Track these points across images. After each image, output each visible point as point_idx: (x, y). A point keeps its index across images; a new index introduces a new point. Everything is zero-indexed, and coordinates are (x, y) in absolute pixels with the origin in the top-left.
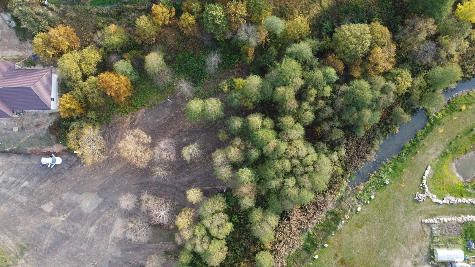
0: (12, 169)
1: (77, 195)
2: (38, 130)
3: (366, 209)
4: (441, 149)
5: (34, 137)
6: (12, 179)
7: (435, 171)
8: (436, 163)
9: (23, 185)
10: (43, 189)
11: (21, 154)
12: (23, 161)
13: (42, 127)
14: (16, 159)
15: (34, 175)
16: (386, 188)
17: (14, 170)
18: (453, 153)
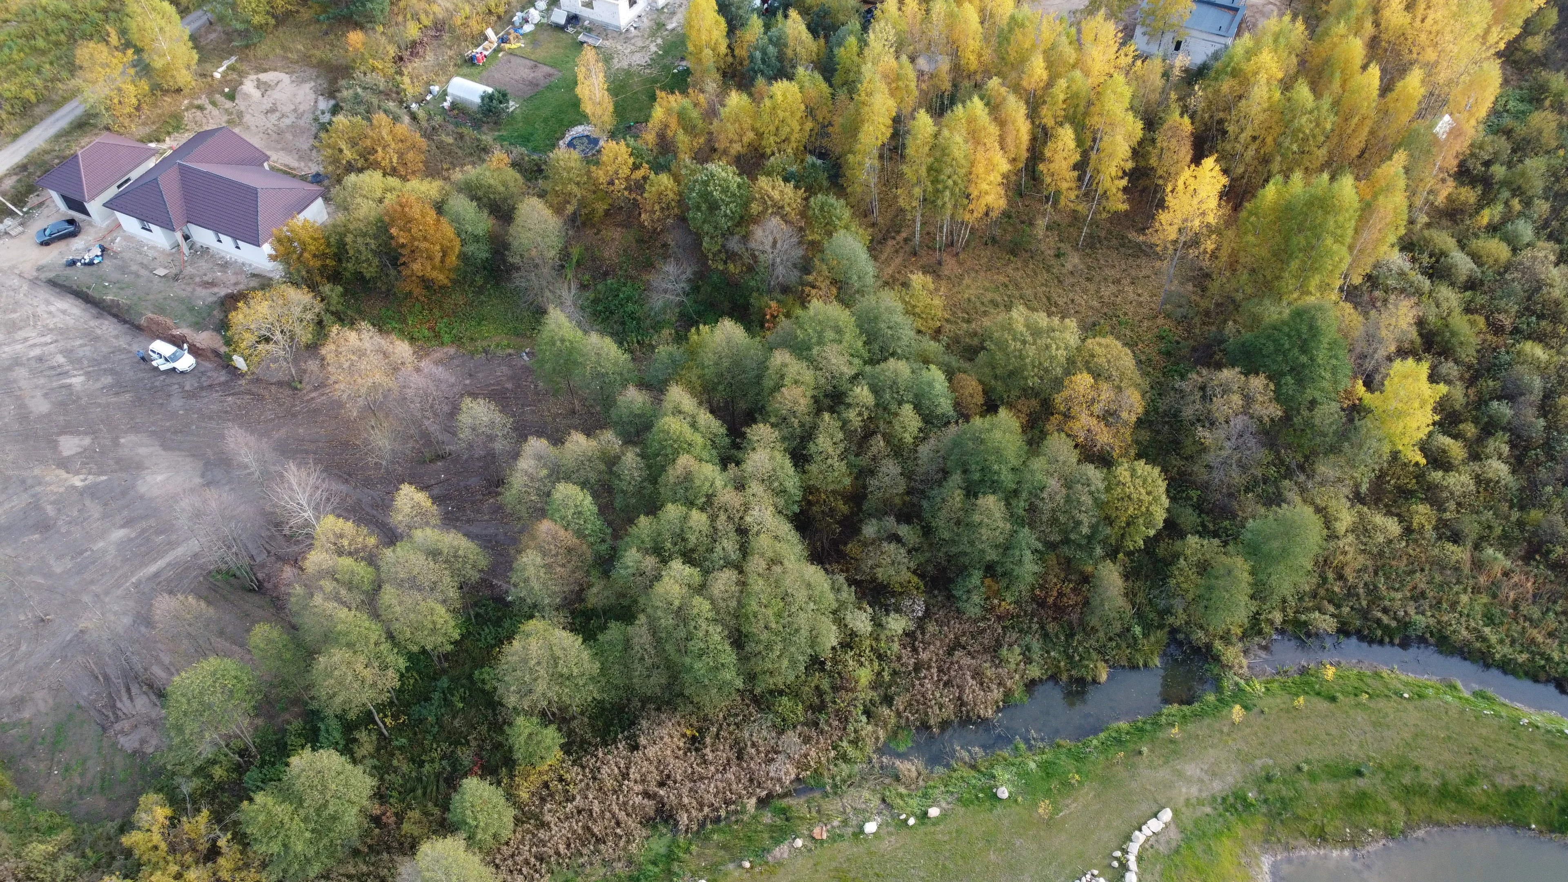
0: (79, 342)
1: (157, 450)
2: (201, 292)
3: (893, 839)
4: (1230, 779)
5: (182, 301)
6: (60, 359)
7: (1187, 840)
8: (1199, 814)
9: (68, 381)
10: (100, 405)
11: (125, 322)
12: (116, 337)
13: (216, 290)
14: (108, 328)
15: (112, 372)
16: (991, 810)
17: (81, 346)
18: (1270, 815)
